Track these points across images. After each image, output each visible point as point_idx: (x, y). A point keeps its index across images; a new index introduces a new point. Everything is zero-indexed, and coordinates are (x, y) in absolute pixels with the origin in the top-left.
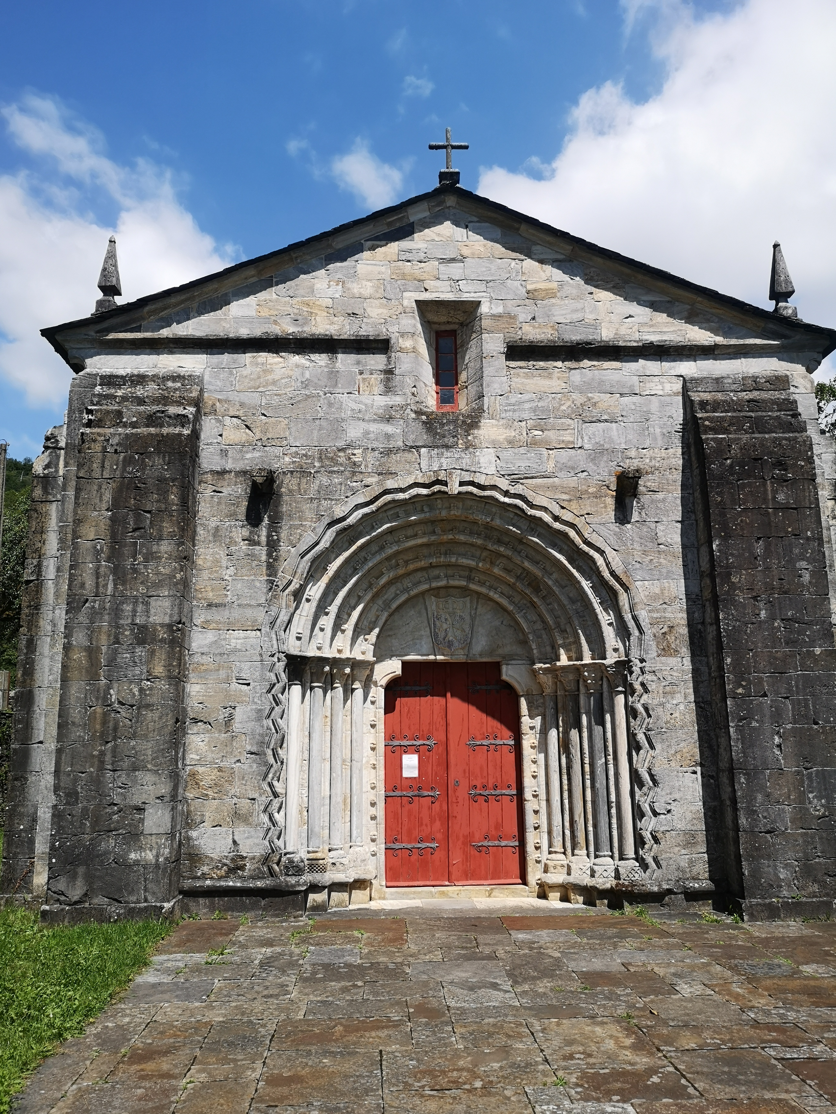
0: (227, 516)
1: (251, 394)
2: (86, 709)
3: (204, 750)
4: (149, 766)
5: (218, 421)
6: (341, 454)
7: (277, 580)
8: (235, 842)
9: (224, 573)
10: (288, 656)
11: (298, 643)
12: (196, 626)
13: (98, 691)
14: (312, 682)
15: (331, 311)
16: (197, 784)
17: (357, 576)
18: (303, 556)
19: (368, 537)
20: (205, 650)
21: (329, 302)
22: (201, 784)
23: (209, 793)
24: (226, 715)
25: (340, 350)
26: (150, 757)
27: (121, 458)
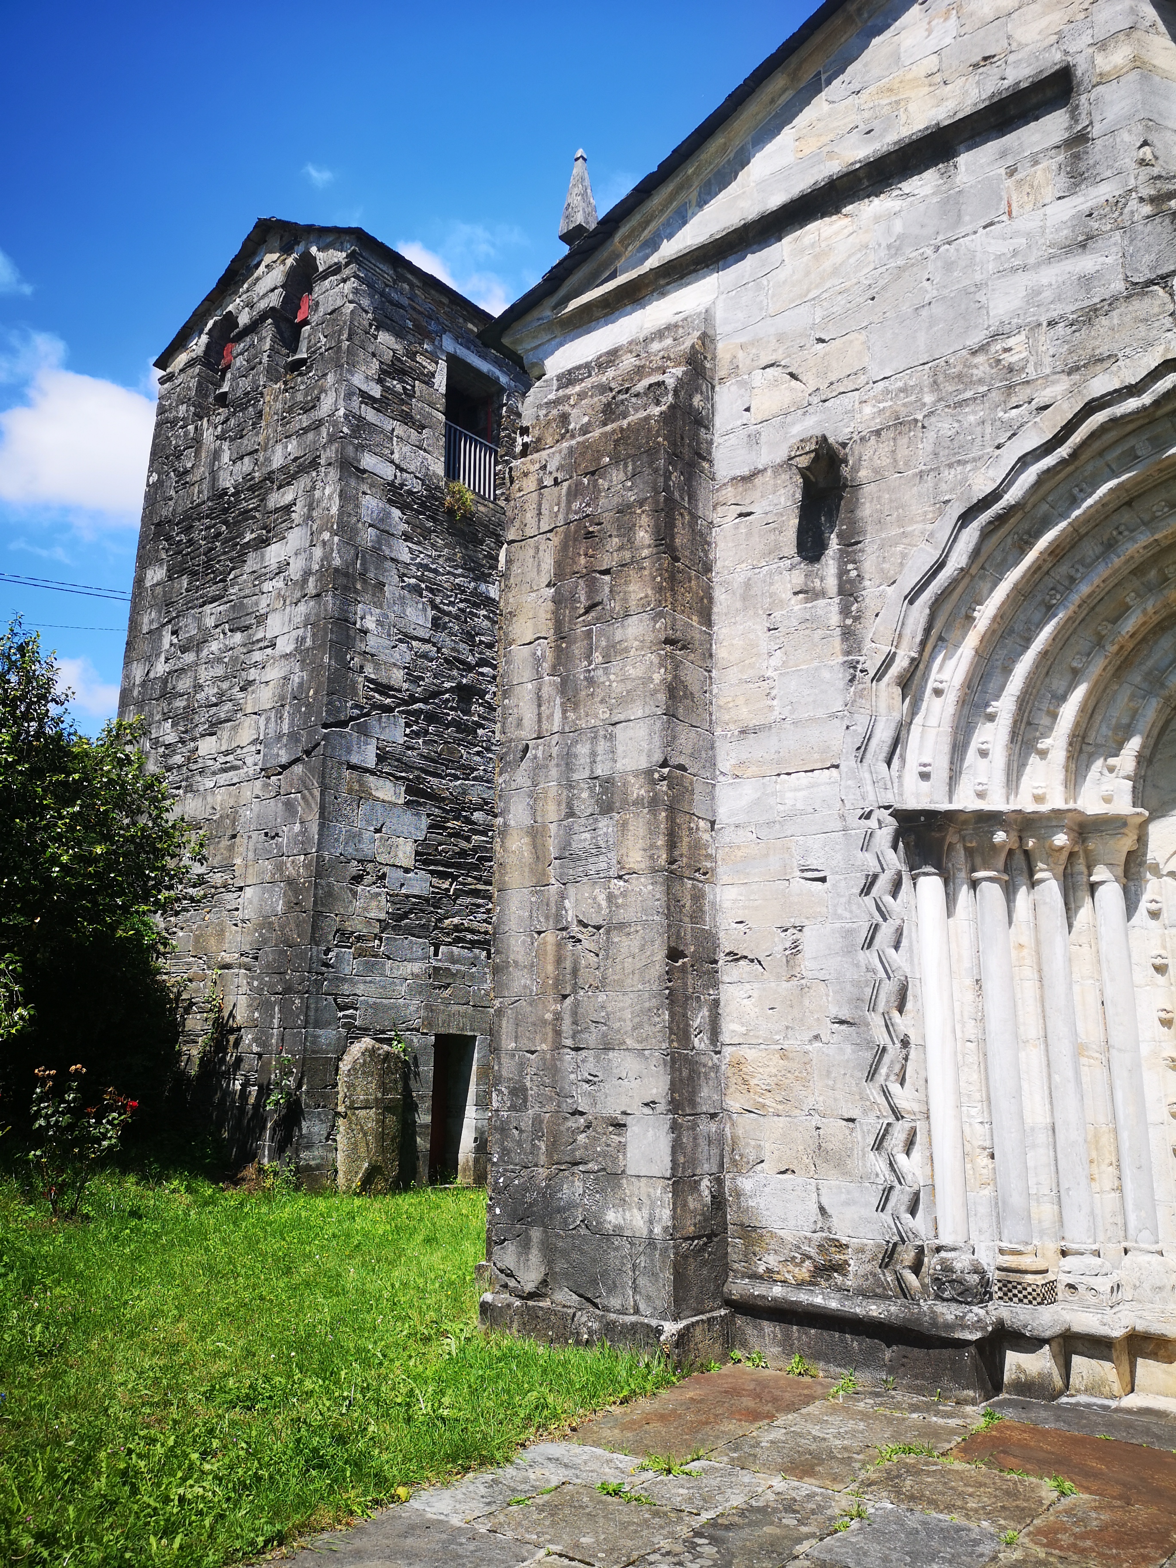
0: (764, 555)
1: (796, 310)
2: (532, 937)
3: (752, 1014)
4: (629, 1041)
5: (743, 384)
6: (980, 359)
7: (862, 659)
8: (822, 1210)
9: (765, 665)
10: (897, 814)
11: (925, 785)
12: (724, 774)
13: (548, 905)
14: (974, 870)
15: (938, 78)
16: (745, 1082)
17: (1053, 622)
18: (912, 598)
19: (1063, 525)
20: (741, 818)
21: (932, 63)
22: (753, 1082)
23: (767, 1102)
24: (787, 946)
25: (962, 147)
26: (629, 1023)
27: (564, 492)
